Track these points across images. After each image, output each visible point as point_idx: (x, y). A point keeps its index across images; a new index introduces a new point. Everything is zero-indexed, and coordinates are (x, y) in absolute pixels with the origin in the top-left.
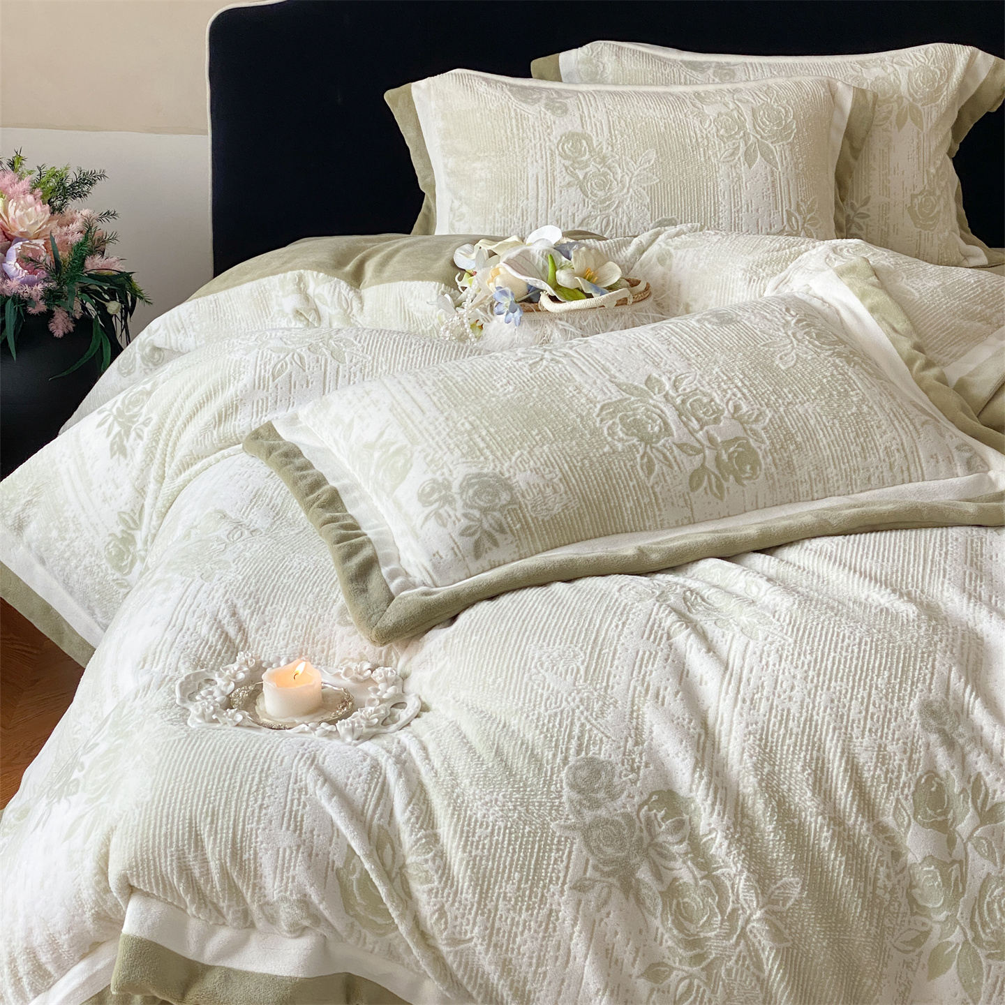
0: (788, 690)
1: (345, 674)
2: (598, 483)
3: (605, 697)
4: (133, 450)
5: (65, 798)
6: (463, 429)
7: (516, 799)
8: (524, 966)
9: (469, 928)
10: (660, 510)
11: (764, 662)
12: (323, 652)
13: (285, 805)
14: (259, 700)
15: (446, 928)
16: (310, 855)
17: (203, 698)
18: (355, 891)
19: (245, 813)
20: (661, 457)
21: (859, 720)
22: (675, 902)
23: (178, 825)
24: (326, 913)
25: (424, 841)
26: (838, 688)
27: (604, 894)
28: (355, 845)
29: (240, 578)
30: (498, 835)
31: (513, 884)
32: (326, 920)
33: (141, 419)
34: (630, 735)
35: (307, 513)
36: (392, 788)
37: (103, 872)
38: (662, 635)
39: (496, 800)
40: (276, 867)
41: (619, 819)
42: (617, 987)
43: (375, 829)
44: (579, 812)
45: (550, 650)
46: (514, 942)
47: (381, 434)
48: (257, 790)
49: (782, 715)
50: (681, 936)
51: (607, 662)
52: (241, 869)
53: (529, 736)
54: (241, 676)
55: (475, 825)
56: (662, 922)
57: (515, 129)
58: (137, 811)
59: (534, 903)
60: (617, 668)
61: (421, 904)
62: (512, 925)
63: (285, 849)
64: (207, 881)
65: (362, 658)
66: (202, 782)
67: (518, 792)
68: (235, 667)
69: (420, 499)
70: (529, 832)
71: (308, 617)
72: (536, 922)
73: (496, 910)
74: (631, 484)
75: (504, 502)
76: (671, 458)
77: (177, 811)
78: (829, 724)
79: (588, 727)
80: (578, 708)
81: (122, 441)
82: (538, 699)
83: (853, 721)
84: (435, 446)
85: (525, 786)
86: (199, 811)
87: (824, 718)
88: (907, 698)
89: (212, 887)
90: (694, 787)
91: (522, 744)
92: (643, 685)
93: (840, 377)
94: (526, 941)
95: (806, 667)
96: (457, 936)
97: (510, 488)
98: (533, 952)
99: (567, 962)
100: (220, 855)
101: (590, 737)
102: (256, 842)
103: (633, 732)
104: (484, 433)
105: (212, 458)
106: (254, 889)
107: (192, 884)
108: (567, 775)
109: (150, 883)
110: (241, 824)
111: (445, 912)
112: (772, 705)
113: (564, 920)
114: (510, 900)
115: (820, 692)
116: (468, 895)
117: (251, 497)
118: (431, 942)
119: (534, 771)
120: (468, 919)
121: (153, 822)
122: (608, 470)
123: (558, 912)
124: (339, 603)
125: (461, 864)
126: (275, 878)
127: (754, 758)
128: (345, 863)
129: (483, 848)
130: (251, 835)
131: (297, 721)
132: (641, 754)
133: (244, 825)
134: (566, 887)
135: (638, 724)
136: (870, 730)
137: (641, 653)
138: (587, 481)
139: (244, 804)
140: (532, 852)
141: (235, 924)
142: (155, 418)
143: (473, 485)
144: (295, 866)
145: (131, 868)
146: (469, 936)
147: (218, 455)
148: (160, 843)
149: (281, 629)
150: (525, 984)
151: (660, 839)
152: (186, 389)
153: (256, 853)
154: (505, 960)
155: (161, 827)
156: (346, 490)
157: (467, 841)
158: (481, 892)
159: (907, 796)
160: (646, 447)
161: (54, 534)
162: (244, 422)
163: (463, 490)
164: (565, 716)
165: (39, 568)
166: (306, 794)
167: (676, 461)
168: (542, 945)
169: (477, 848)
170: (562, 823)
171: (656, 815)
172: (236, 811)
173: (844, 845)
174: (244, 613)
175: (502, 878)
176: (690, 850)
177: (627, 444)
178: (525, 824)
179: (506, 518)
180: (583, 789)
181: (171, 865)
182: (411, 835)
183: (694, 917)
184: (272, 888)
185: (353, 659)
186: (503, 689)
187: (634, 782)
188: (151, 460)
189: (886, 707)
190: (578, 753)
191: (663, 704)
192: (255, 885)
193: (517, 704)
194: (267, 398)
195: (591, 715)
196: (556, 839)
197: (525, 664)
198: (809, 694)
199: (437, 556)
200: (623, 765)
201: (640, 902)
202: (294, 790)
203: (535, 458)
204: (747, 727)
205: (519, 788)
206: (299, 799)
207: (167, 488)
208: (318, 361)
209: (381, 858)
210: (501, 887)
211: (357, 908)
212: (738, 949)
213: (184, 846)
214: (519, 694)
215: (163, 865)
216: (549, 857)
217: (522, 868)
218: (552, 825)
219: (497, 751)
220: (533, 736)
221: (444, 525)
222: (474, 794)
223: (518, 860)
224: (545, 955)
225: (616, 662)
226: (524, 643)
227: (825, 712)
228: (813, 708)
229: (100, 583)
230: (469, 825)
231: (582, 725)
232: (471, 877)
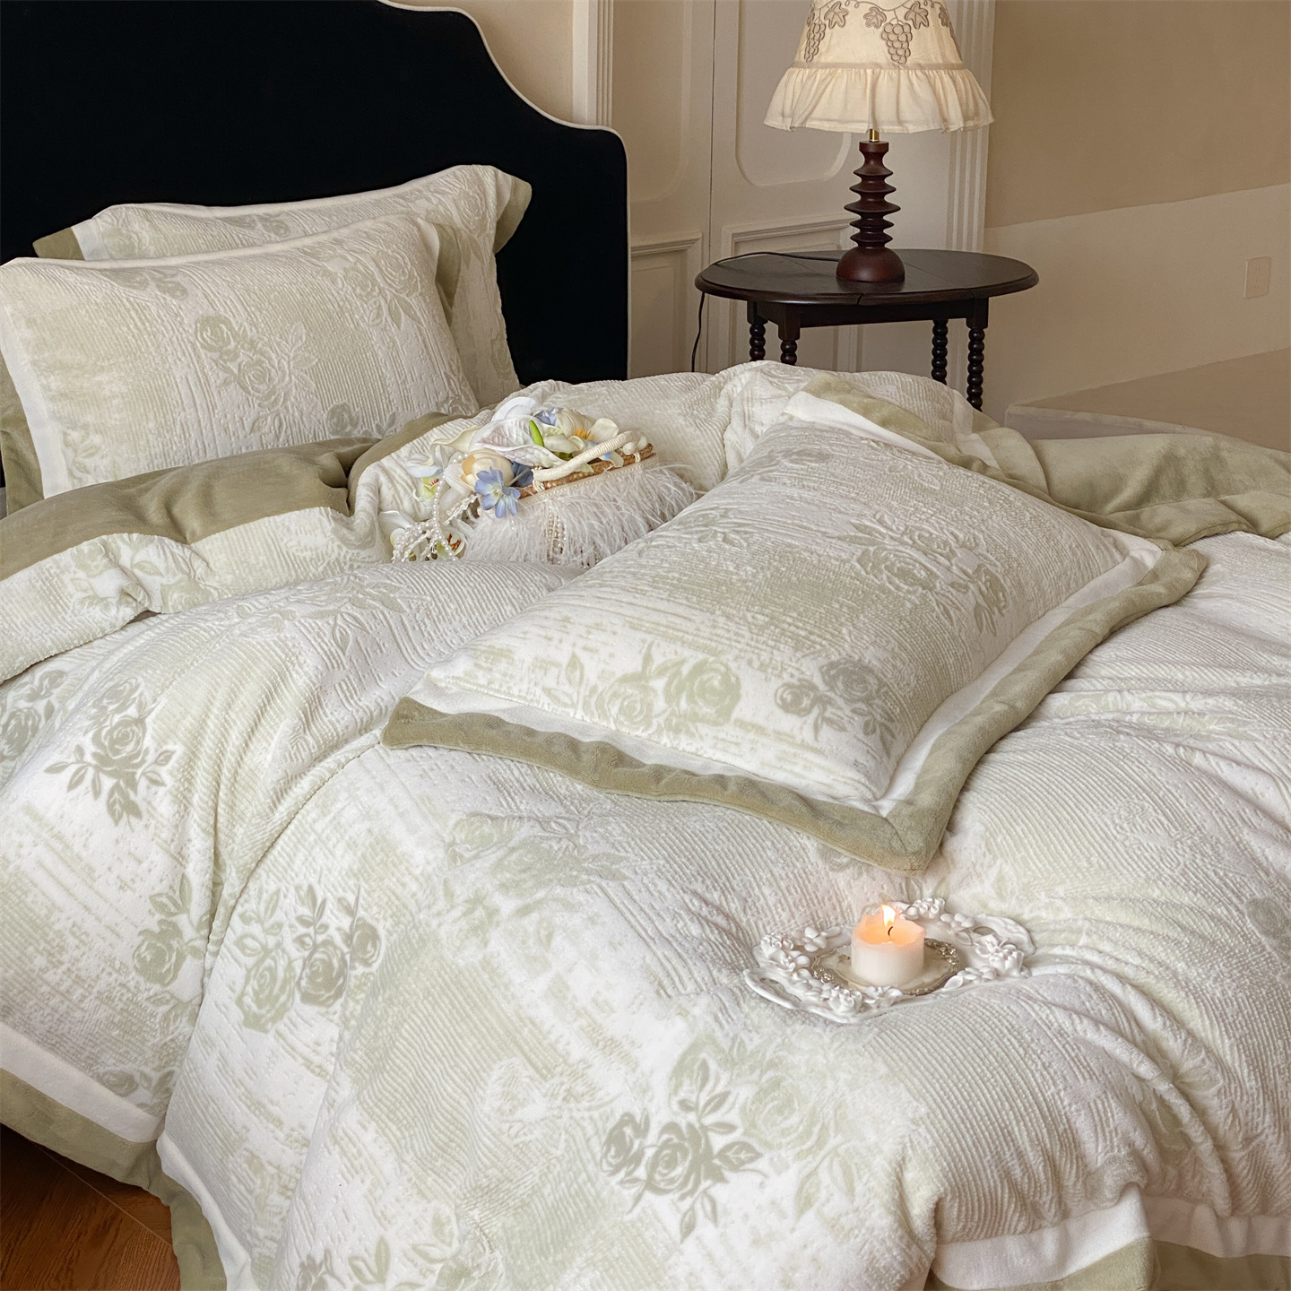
3: (1206, 838)
9: (1260, 1119)
13: (1063, 1055)
15: (1239, 1130)
20: (948, 601)
33: (150, 758)
34: (1256, 867)
36: (1127, 1001)
40: (1096, 1126)
44: (1287, 957)
47: (648, 660)
58: (922, 1130)
60: (1188, 806)
61: (1214, 1112)
63: (1095, 1101)
64: (1029, 1179)
67: (1232, 957)
69: (786, 711)
75: (876, 687)
79: (1221, 872)
80: (1195, 857)
81: (126, 797)
85: (1231, 949)
92: (1224, 814)
96: (1249, 1134)
97: (869, 670)
101: (1232, 881)
102: (1064, 1108)
103: (1254, 864)
108: (1253, 924)
111: (1237, 1111)
125: (1232, 1053)
126: (1097, 1140)
128: (1142, 1094)
130: (1055, 1102)
132: (1278, 882)
135: (1250, 854)
142: (176, 747)
143: (836, 677)
148: (973, 1157)
158: (1260, 1075)
163: (830, 685)
164: (1193, 870)
166: (1068, 1035)
172: (1026, 1083)
179: (886, 704)
180: (1274, 933)
182: (1175, 1040)
184: (1096, 1153)
186: (1108, 867)
190: (1240, 900)
191: (1255, 827)
192: (1077, 1157)
194: (349, 678)
195: (1212, 860)
197: (1105, 833)
199: (860, 765)
200: (1278, 897)
211: (1164, 1141)
218: (1278, 979)
219: (1178, 927)
221: (843, 729)
231: (1215, 872)
232: (1246, 1061)
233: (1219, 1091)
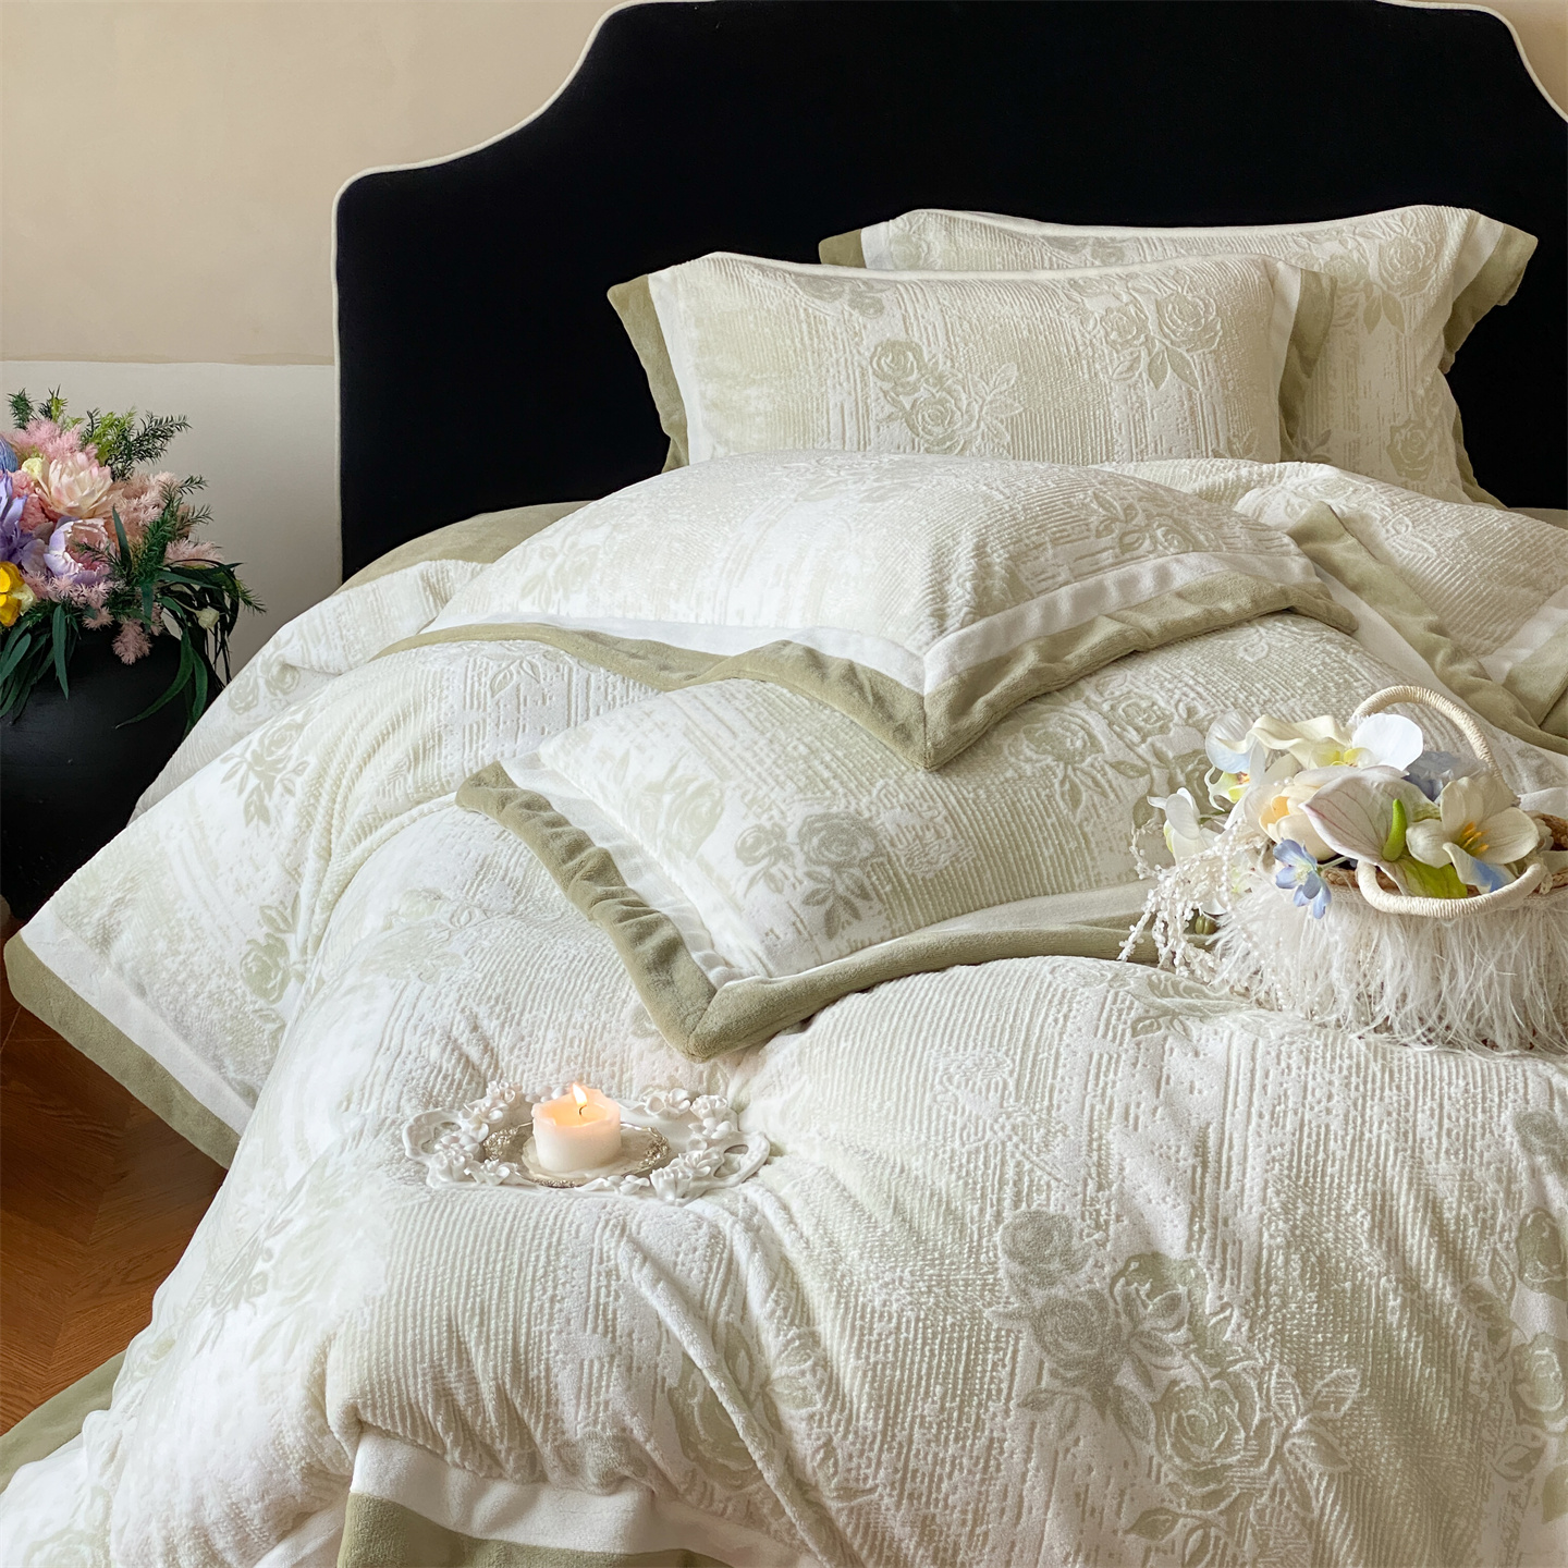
0: (1324, 1100)
1: (651, 1107)
2: (1000, 821)
3: (1049, 1122)
4: (279, 812)
5: (247, 1301)
6: (795, 754)
7: (931, 1276)
8: (953, 1523)
9: (870, 1471)
10: (1093, 859)
11: (1283, 1065)
12: (613, 1077)
13: (589, 1297)
14: (527, 1148)
15: (836, 1473)
16: (629, 1369)
17: (446, 1147)
18: (697, 1421)
19: (530, 1309)
20: (1090, 783)
21: (1430, 1139)
22: (1174, 1416)
23: (431, 1329)
24: (656, 1457)
25: (797, 1343)
26: (1395, 1098)
27: (1069, 1413)
28: (695, 1353)
29: (480, 976)
30: (907, 1331)
31: (933, 1402)
32: (655, 1466)
33: (291, 766)
34: (1090, 1175)
35: (565, 888)
36: (743, 1267)
37: (317, 1402)
38: (1124, 1030)
39: (901, 1279)
40: (580, 1389)
41: (1084, 1299)
42: (1096, 1546)
43: (722, 1329)
44: (1025, 1293)
45: (960, 1057)
46: (939, 1489)
47: (673, 769)
48: (545, 1275)
49: (1318, 1134)
50: (1186, 1467)
51: (1046, 1071)
52: (526, 1392)
53: (941, 1184)
54: (497, 1115)
55: (872, 1317)
56: (1158, 1448)
57: (806, 338)
58: (367, 1311)
59: (966, 1430)
60: (1063, 1079)
61: (797, 1438)
62: (935, 1464)
63: (592, 1362)
64: (476, 1413)
65: (673, 1085)
66: (462, 1265)
67: (933, 1266)
68: (487, 1102)
69: (739, 856)
70: (953, 1325)
71: (586, 1027)
72: (971, 1457)
73: (910, 1442)
74: (1049, 822)
75: (866, 854)
76: (1103, 781)
77: (428, 1308)
78: (1387, 1144)
79: (1027, 1166)
80: (1010, 1139)
81: (261, 800)
82: (950, 1129)
83: (1422, 1140)
84: (756, 779)
85: (942, 1257)
86: (460, 1307)
87: (1379, 1136)
88: (1495, 1110)
89: (484, 1421)
90: (1194, 1245)
91: (932, 1195)
92: (1103, 1102)
93: (1336, 665)
94: (956, 1488)
95: (1345, 1072)
96: (852, 1484)
97: (872, 834)
98: (968, 1504)
99: (1019, 1516)
100: (495, 1373)
101: (1032, 1181)
102: (549, 1352)
103: (1093, 1170)
104: (828, 758)
105: (404, 818)
106: (546, 1424)
107: (456, 1418)
108: (1003, 1238)
109: (392, 1416)
110: (524, 1325)
111: (834, 1449)
112: (1302, 1120)
113: (1012, 1453)
114: (931, 1427)
115: (1369, 1103)
116: (868, 1422)
117: (477, 868)
118: (811, 1495)
119: (953, 1234)
120: (869, 1459)
121: (393, 1326)
122: (1013, 803)
123: (1002, 1441)
124: (631, 1005)
125: (854, 1377)
126: (578, 1405)
127: (1283, 1196)
128: (681, 1381)
129: (887, 1351)
130: (540, 1341)
131: (587, 1175)
132: (1108, 1202)
133: (529, 1328)
134: (1012, 1404)
135: (1100, 1158)
136: (1447, 1152)
137: (1096, 1057)
138: (984, 819)
139: (528, 1295)
140: (959, 1354)
141: (518, 1476)
142: (313, 760)
143: (820, 830)
144: (608, 1386)
145: (363, 1394)
146: (870, 1483)
147: (415, 812)
148: (405, 1356)
149: (548, 1046)
150: (955, 1553)
151: (1147, 1326)
152: (360, 717)
153: (548, 1369)
154: (925, 1517)
155: (405, 1332)
156: (623, 853)
157: (860, 1342)
158: (887, 1418)
159: (1508, 1243)
160: (1066, 768)
161: (161, 946)
162: (455, 761)
163: (803, 838)
164: (991, 1151)
165: (135, 1002)
166: (618, 1279)
167: (1111, 786)
168: (980, 1493)
169: (877, 1352)
170: (1001, 1310)
171: (1137, 1291)
172: (515, 1306)
173: (1420, 1319)
174: (490, 1026)
175: (917, 1393)
176: (1192, 1338)
177: (1038, 765)
178: (946, 1314)
179: (869, 877)
180: (1028, 1258)
181: (424, 1388)
182: (778, 1336)
183: (1206, 1437)
184: (575, 1419)
185: (660, 1087)
186: (895, 1118)
187: (1101, 1244)
188: (309, 825)
189: (1467, 1120)
190: (1016, 1205)
191: (1136, 1129)
192: (547, 1416)
193: (918, 1138)
194: (484, 721)
195: (1031, 1148)
196: (993, 1335)
197: (925, 1079)
198: (1355, 1105)
199: (772, 936)
200: (1083, 1219)
201: (1122, 1419)
202: (599, 1274)
203: (906, 790)
204: (1269, 1151)
205: (933, 1260)
206: (608, 1286)
207: (336, 867)
208: (558, 670)
209: (733, 1372)
210: (915, 1408)
211: (700, 1447)
212: (1273, 1479)
213: (441, 1359)
214: (920, 1122)
215: (412, 1389)
216: (985, 1361)
217: (945, 1378)
218: (987, 1313)
219: (895, 1208)
220: (948, 1185)
221: (779, 891)
222: (867, 1272)
223: (939, 1366)
224: (984, 1508)
225: (1060, 1072)
226: (919, 1049)
227: (1380, 1128)
228: (1363, 1123)
229: (233, 1017)
230: (863, 1317)
231: (1018, 1164)
232: (870, 1395)
233: (811, 1417)
